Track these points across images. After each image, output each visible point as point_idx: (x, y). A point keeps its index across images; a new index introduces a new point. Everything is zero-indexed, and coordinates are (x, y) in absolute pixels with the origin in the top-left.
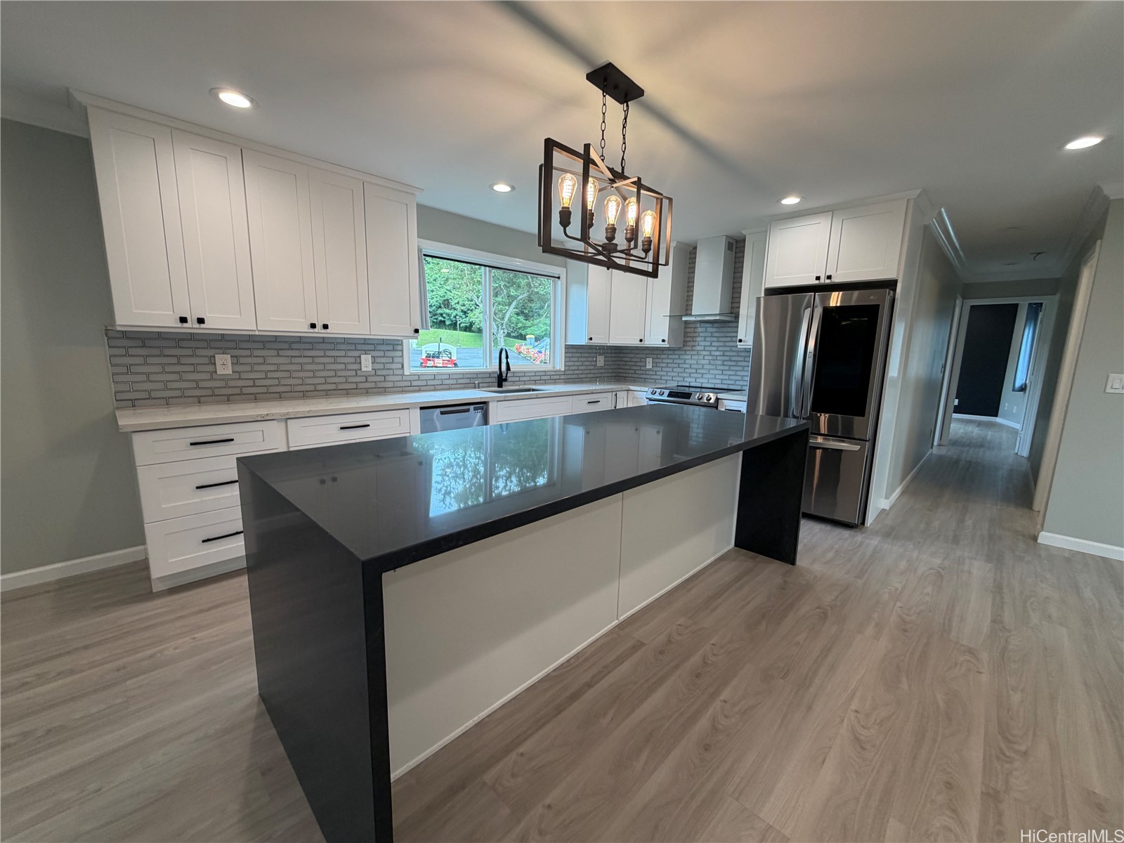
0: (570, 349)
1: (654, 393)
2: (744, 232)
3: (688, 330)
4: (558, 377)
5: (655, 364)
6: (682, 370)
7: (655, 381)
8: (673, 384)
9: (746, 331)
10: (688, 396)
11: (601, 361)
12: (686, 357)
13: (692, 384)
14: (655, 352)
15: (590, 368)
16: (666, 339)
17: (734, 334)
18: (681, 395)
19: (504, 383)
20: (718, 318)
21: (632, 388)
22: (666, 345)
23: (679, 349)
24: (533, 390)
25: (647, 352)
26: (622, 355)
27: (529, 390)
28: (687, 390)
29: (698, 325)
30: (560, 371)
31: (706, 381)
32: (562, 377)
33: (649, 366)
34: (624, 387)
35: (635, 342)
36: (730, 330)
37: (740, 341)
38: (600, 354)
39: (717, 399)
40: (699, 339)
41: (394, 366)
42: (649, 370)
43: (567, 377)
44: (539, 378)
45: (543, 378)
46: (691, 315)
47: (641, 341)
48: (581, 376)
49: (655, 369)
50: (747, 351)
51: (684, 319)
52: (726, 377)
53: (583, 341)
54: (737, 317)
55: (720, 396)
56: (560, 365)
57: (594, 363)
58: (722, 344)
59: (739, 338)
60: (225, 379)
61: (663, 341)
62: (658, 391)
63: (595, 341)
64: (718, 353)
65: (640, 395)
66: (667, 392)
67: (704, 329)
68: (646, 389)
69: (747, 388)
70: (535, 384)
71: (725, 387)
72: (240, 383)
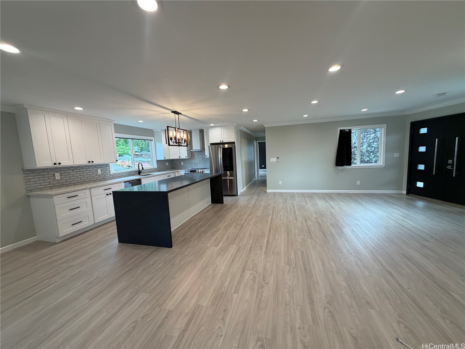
0: (158, 161)
1: (186, 172)
2: (203, 129)
3: (192, 153)
4: (155, 170)
5: (184, 164)
6: (192, 164)
7: (185, 168)
8: (190, 169)
9: (207, 153)
10: (195, 171)
11: (167, 164)
12: (193, 161)
13: (195, 168)
14: (183, 160)
15: (164, 166)
16: (187, 156)
17: (204, 154)
18: (193, 171)
19: (141, 173)
20: (200, 150)
21: (179, 171)
22: (187, 158)
23: (191, 159)
24: (150, 175)
25: (181, 160)
26: (173, 162)
27: (148, 175)
28: (194, 170)
29: (195, 152)
30: (156, 168)
31: (199, 167)
32: (157, 170)
33: (182, 164)
34: (177, 171)
35: (178, 158)
36: (203, 153)
37: (206, 156)
38: (167, 162)
39: (203, 171)
40: (195, 156)
41: (107, 171)
42: (183, 165)
43: (158, 170)
44: (150, 171)
45: (151, 171)
46: (193, 150)
47: (179, 157)
48: (162, 169)
49: (184, 165)
50: (208, 158)
51: (191, 151)
52: (204, 165)
53: (163, 159)
54: (205, 149)
55: (203, 170)
56: (155, 166)
57: (165, 165)
58: (202, 157)
59: (206, 155)
60: (58, 180)
61: (186, 157)
62: (187, 171)
63: (166, 158)
64: (201, 159)
65: (182, 172)
66: (189, 171)
67: (196, 153)
68: (183, 171)
69: (209, 168)
70: (149, 173)
71: (204, 168)
72: (62, 181)
